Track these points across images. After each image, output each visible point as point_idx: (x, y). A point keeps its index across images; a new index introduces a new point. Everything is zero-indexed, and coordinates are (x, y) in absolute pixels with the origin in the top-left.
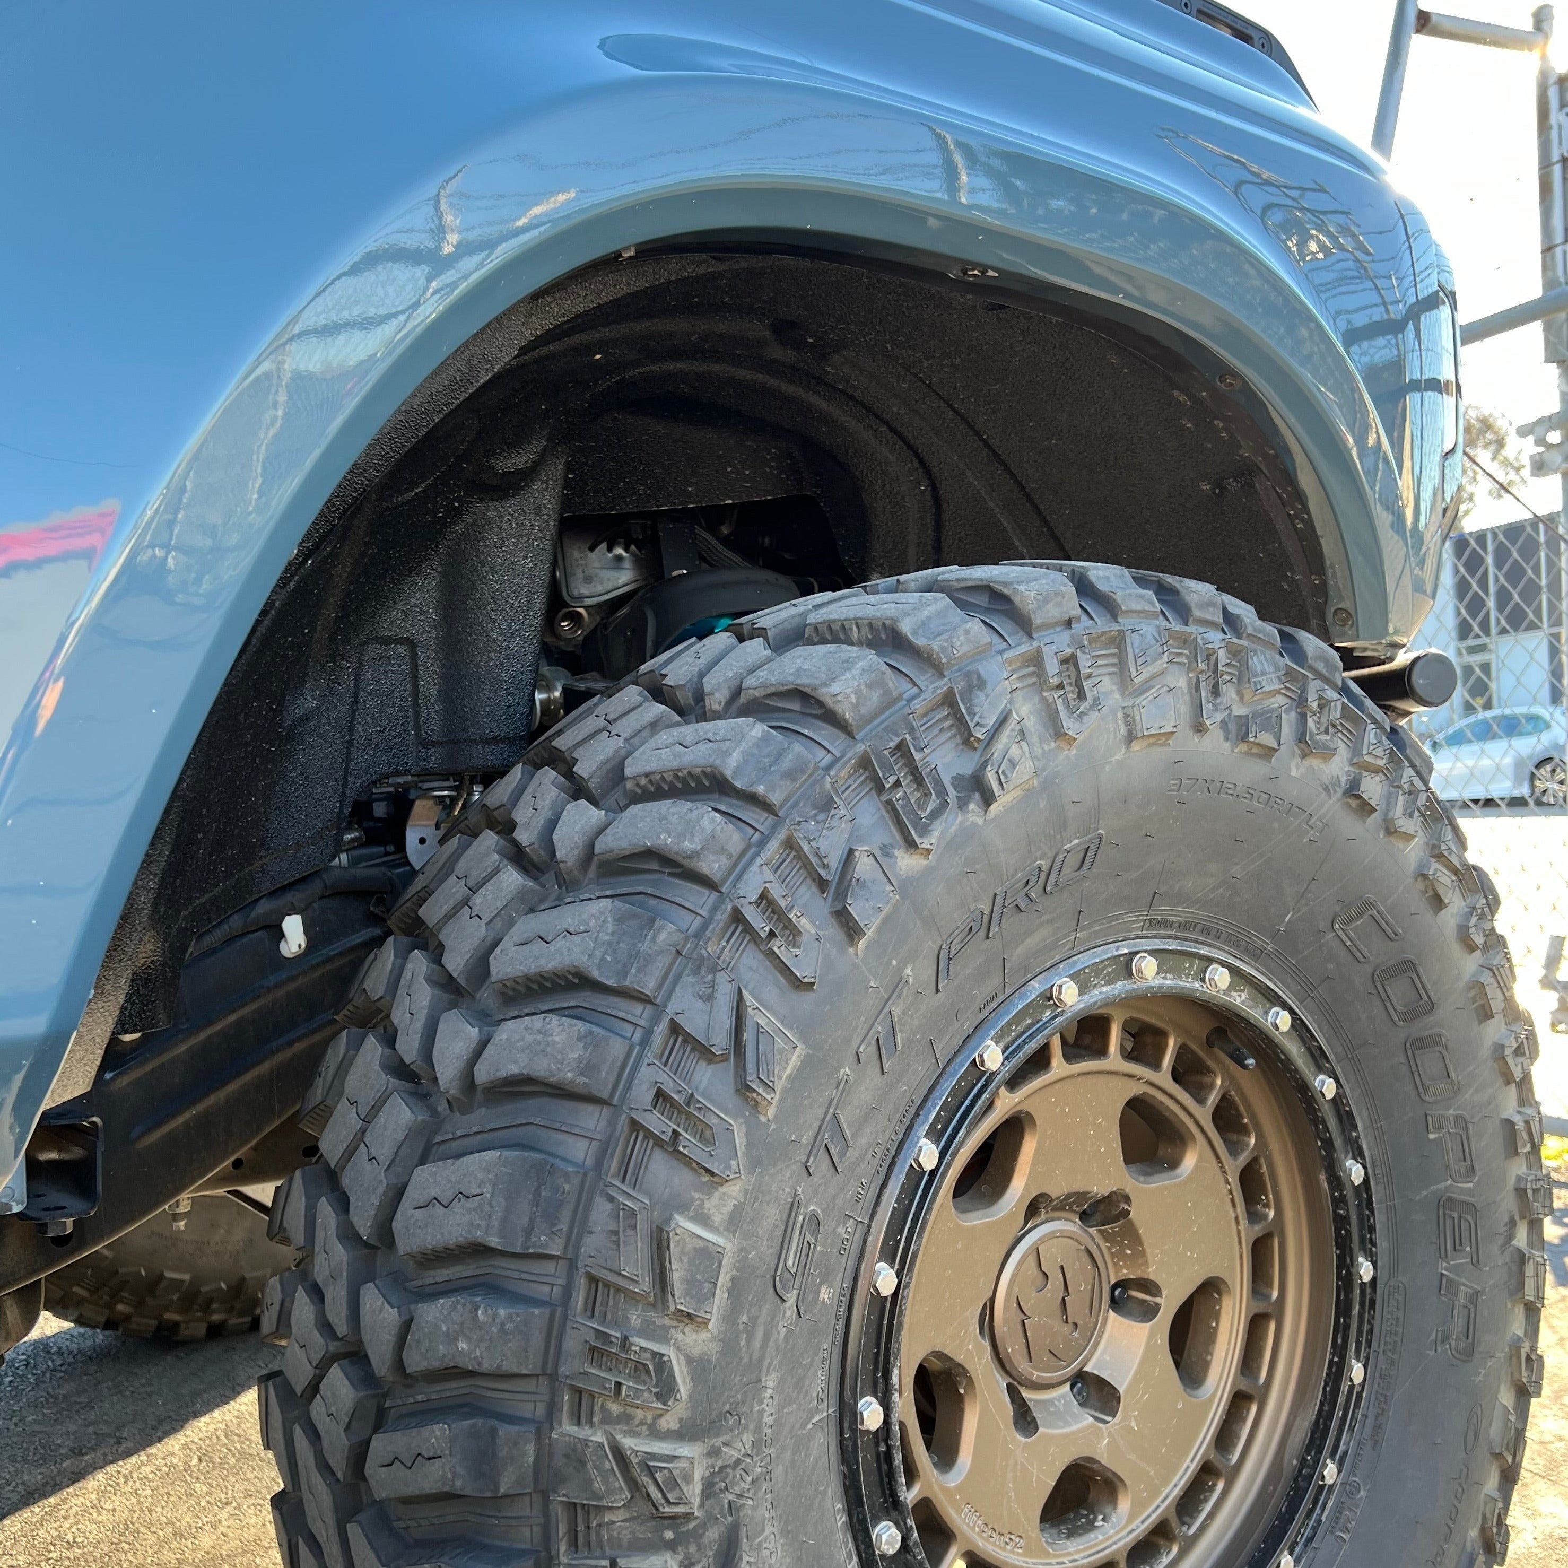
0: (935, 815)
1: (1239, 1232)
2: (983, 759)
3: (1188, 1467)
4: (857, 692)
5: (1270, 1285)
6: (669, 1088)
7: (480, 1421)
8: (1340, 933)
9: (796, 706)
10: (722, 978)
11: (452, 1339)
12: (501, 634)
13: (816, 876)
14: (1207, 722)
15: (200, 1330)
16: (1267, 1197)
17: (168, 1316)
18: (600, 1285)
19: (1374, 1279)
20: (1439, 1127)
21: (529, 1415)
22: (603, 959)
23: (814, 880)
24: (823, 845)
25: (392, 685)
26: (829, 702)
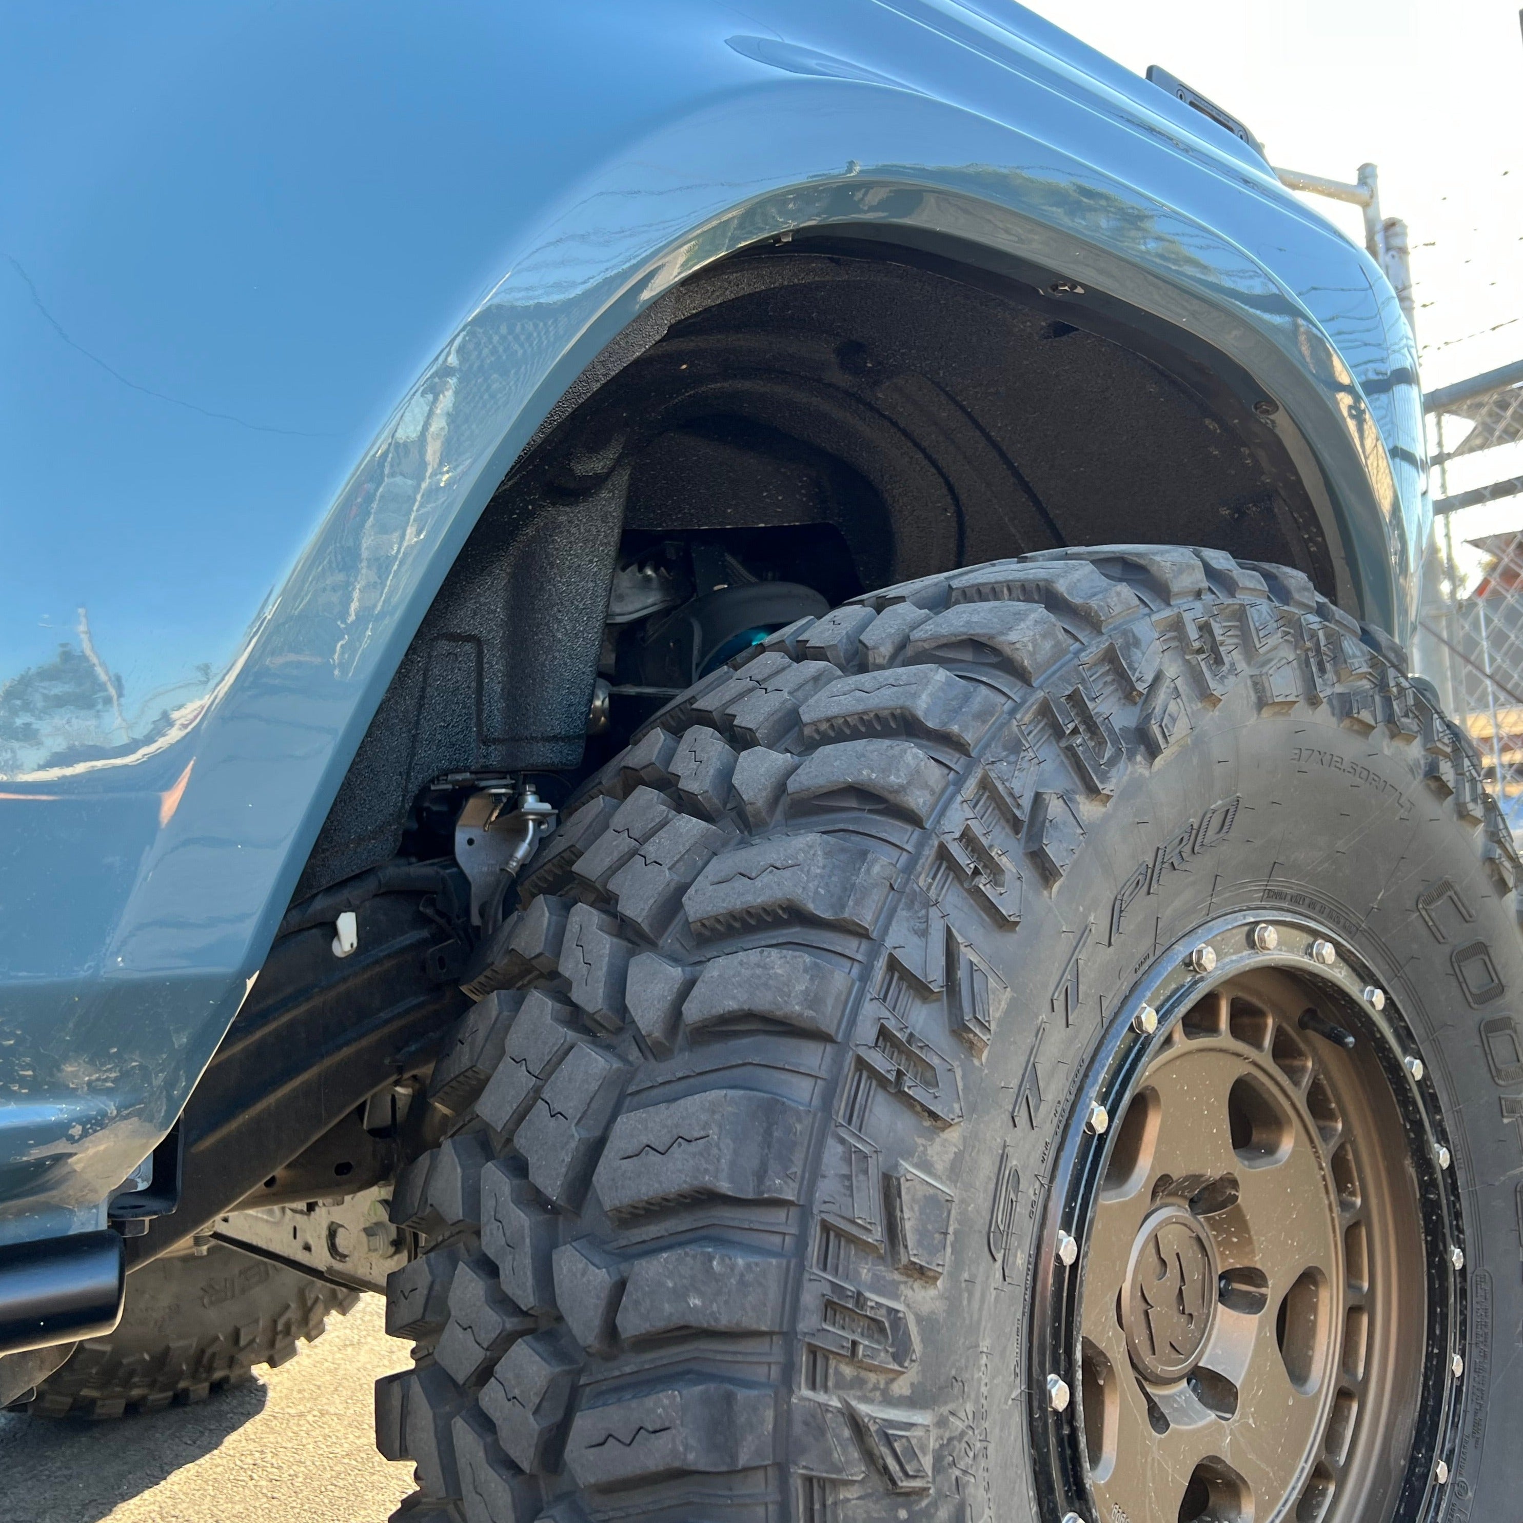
0: (1112, 762)
1: (1333, 1219)
2: (1145, 714)
3: (1303, 1469)
4: (1034, 642)
5: (1360, 1278)
6: (891, 1025)
7: (712, 1386)
8: (1424, 913)
9: (968, 656)
10: (934, 912)
11: (680, 1295)
12: (566, 634)
13: (1009, 816)
14: (1321, 695)
15: (118, 1407)
16: (1353, 1184)
17: (85, 1392)
18: (832, 1234)
19: (1464, 1267)
20: (1512, 1111)
21: (763, 1379)
22: (816, 892)
23: (1008, 821)
24: (1016, 785)
25: (457, 682)
26: (1007, 650)
